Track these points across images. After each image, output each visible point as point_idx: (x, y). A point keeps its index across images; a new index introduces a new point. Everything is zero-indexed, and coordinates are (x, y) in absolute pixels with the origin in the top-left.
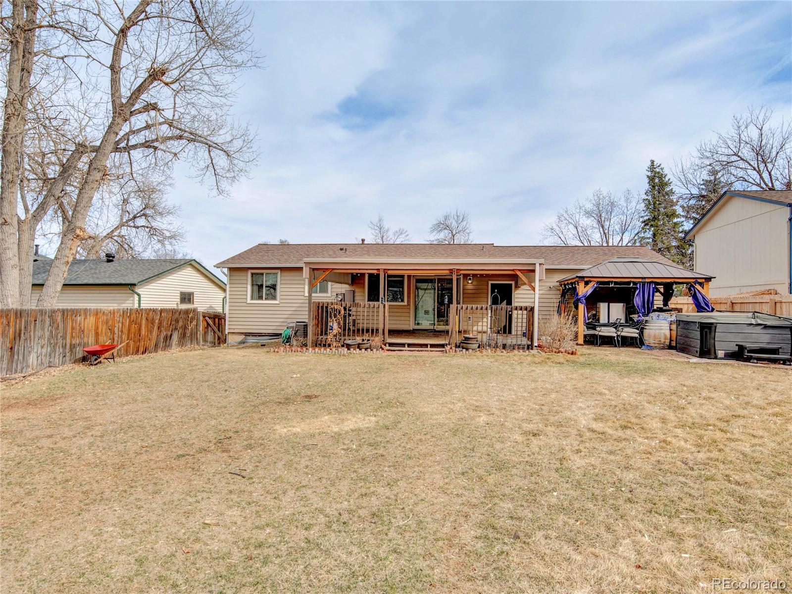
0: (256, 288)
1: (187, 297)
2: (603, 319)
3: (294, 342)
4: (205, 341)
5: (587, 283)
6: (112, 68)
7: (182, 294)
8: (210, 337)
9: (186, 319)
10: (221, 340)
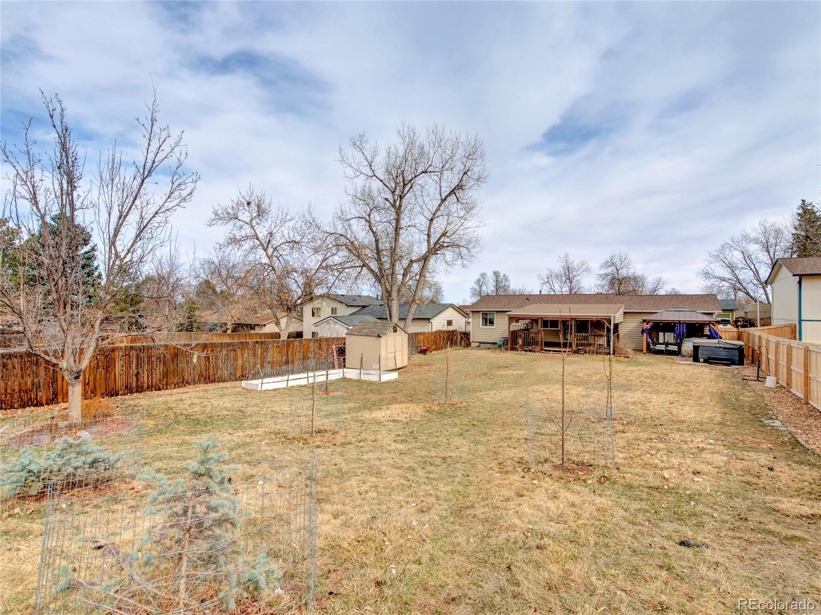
0: (484, 320)
1: (450, 323)
2: (661, 341)
3: (503, 348)
4: (461, 345)
5: (647, 323)
6: (428, 235)
7: (448, 321)
8: (463, 343)
9: (453, 335)
10: (468, 345)
